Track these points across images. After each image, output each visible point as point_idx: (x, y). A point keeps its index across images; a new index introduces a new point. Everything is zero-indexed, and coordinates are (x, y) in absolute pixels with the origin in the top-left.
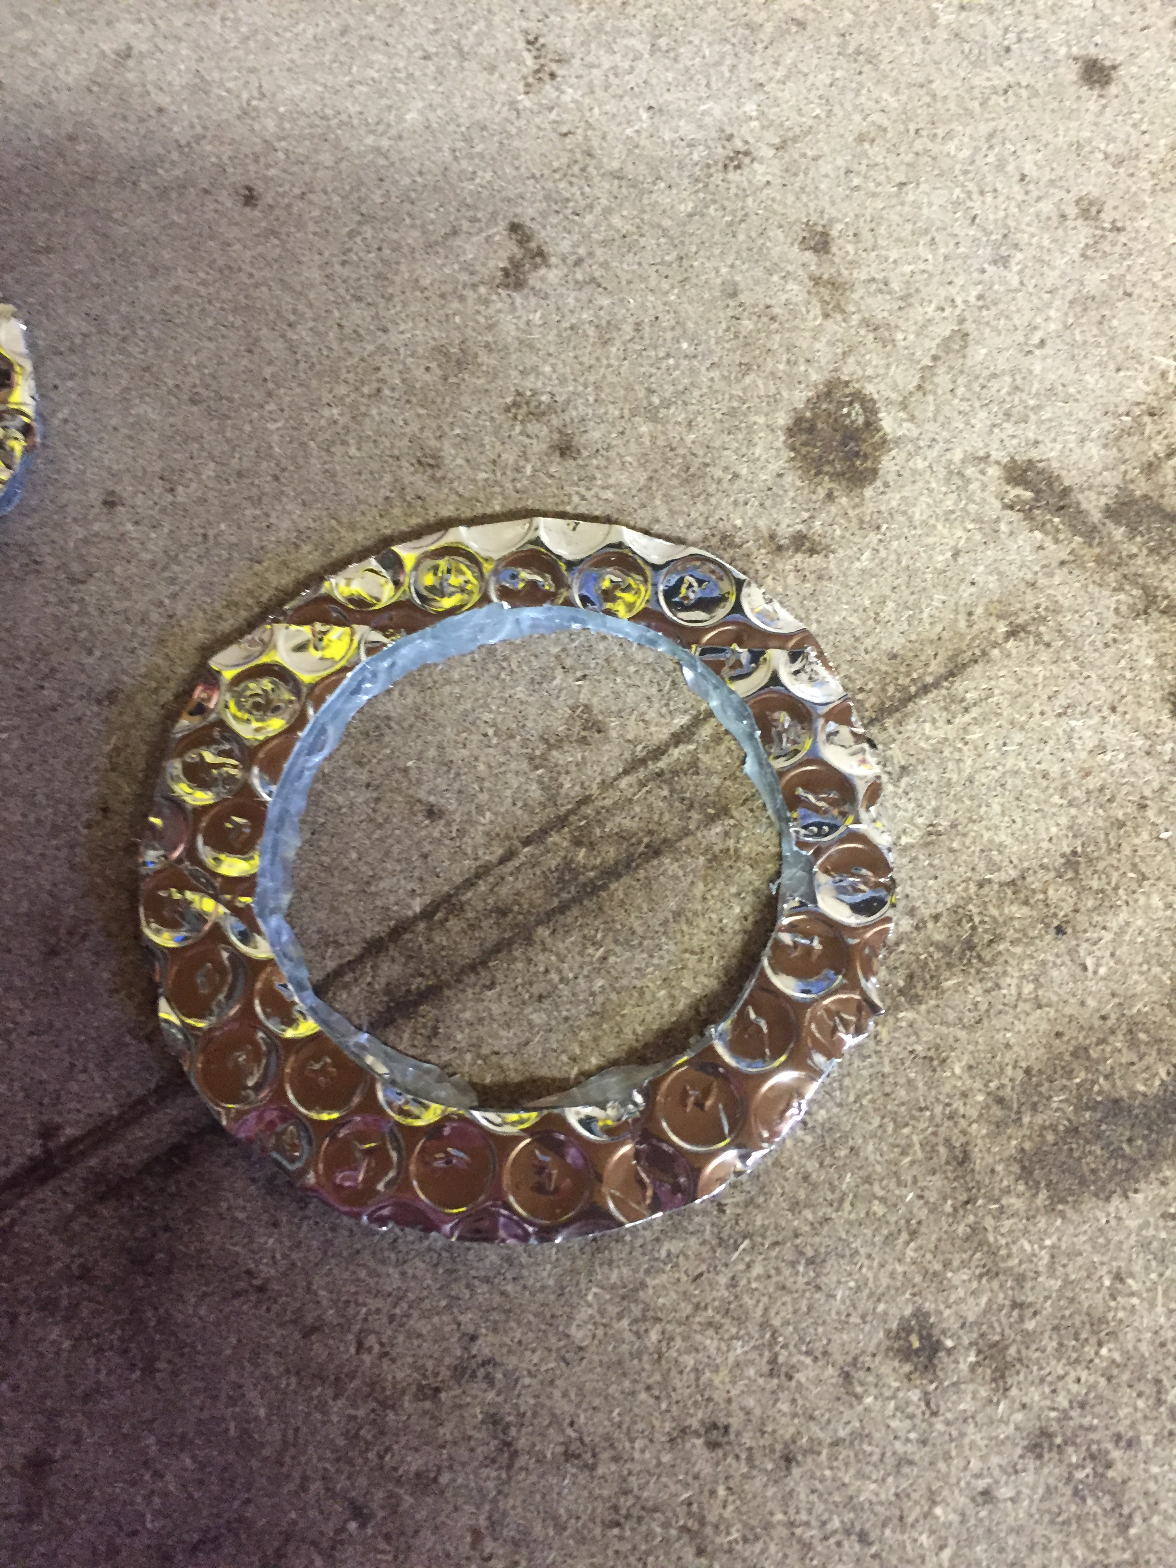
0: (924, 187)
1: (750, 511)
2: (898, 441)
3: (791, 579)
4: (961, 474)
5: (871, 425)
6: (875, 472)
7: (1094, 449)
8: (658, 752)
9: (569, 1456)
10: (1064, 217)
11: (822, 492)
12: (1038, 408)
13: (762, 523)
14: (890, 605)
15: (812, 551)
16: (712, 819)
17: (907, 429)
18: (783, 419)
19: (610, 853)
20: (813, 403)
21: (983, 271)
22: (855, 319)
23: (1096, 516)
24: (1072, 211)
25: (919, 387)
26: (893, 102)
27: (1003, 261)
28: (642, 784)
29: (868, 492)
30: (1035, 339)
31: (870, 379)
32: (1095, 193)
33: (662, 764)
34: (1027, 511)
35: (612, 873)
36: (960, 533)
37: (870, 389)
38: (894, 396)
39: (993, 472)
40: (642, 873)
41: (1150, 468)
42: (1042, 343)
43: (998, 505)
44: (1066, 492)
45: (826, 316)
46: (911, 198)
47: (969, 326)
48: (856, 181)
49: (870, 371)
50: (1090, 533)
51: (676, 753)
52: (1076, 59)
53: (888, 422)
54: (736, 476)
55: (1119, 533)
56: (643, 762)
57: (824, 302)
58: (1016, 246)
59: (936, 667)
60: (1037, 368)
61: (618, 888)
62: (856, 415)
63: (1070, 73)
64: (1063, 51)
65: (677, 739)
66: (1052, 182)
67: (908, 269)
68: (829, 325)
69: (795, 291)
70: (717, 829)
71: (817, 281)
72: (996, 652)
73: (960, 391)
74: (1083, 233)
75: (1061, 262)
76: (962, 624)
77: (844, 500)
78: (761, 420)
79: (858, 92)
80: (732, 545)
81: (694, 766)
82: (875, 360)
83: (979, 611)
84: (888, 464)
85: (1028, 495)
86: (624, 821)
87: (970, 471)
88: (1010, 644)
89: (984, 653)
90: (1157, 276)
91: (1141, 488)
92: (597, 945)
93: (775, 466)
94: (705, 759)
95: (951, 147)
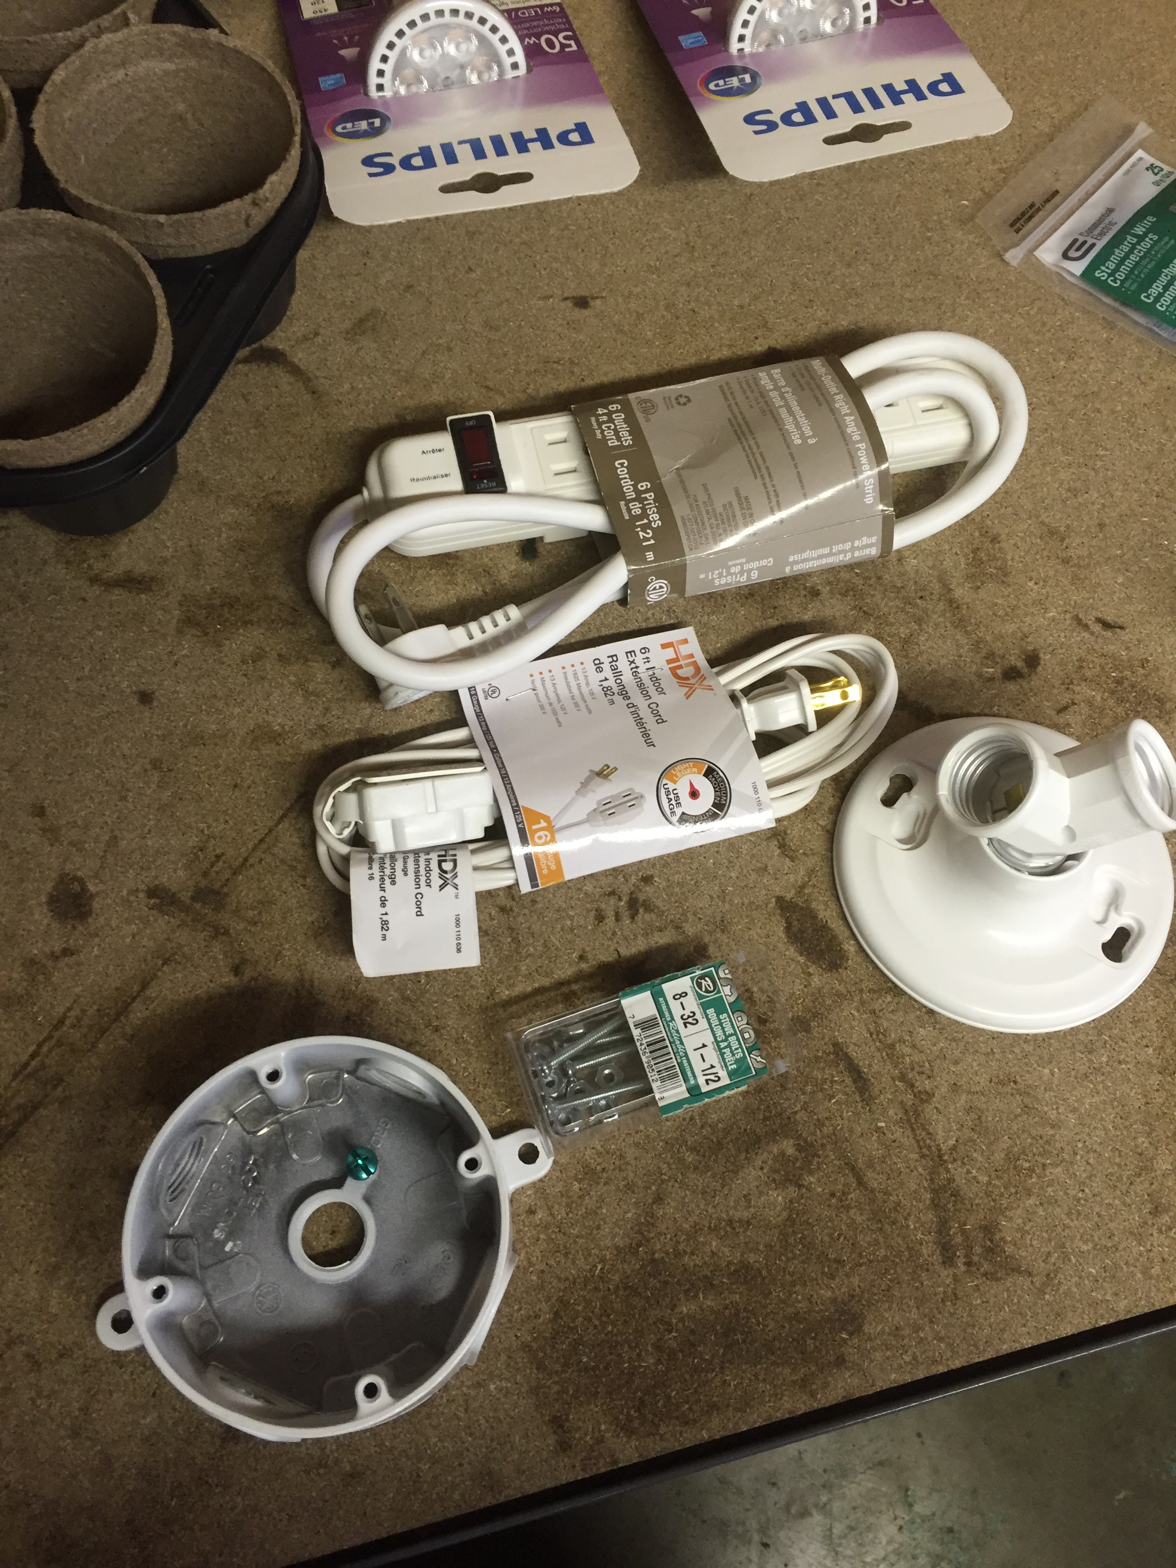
0: (81, 773)
1: (40, 945)
2: (97, 894)
3: (66, 970)
4: (128, 901)
5: (84, 889)
6: (90, 911)
7: (181, 873)
8: (26, 1065)
9: (61, 1356)
10: (146, 771)
11: (69, 927)
12: (155, 861)
13: (47, 949)
14: (111, 967)
15: (72, 954)
16: (55, 1087)
17: (101, 887)
18: (44, 899)
19: (16, 1116)
20: (55, 888)
21: (116, 805)
22: (65, 843)
23: (188, 901)
24: (149, 767)
25: (101, 867)
26: (58, 735)
27: (124, 798)
28: (22, 1082)
29: (90, 920)
30: (146, 830)
31: (79, 869)
32: (158, 755)
33: (29, 1069)
34: (159, 908)
35: (18, 1124)
36: (133, 926)
37: (79, 873)
38: (91, 873)
39: (141, 895)
40: (32, 1119)
41: (205, 874)
42: (150, 831)
43: (146, 909)
44: (174, 894)
45: (52, 845)
46: (77, 779)
47: (117, 833)
48: (50, 778)
49: (78, 866)
50: (187, 909)
51: (33, 1063)
52: (135, 693)
53: (91, 888)
54: (29, 931)
55: (198, 906)
56: (20, 1072)
57: (49, 839)
58: (128, 790)
59: (136, 988)
60: (150, 843)
61: (23, 1130)
62: (76, 887)
63: (134, 700)
64: (128, 690)
65: (33, 1056)
66: (138, 756)
67: (83, 813)
68: (55, 849)
69: (35, 838)
70: (60, 1089)
71: (43, 830)
72: (160, 973)
73: (120, 863)
74: (156, 777)
75: (149, 792)
76: (143, 966)
77: (80, 928)
78: (34, 902)
79: (40, 733)
80: (36, 963)
81: (43, 1066)
82: (78, 860)
83: (149, 957)
84: (96, 905)
85: (158, 901)
86: (20, 1100)
87: (132, 898)
88: (165, 968)
89: (155, 975)
90: (191, 788)
91: (203, 883)
92: (20, 1156)
93: (45, 922)
94: (47, 1061)
95: (89, 751)
